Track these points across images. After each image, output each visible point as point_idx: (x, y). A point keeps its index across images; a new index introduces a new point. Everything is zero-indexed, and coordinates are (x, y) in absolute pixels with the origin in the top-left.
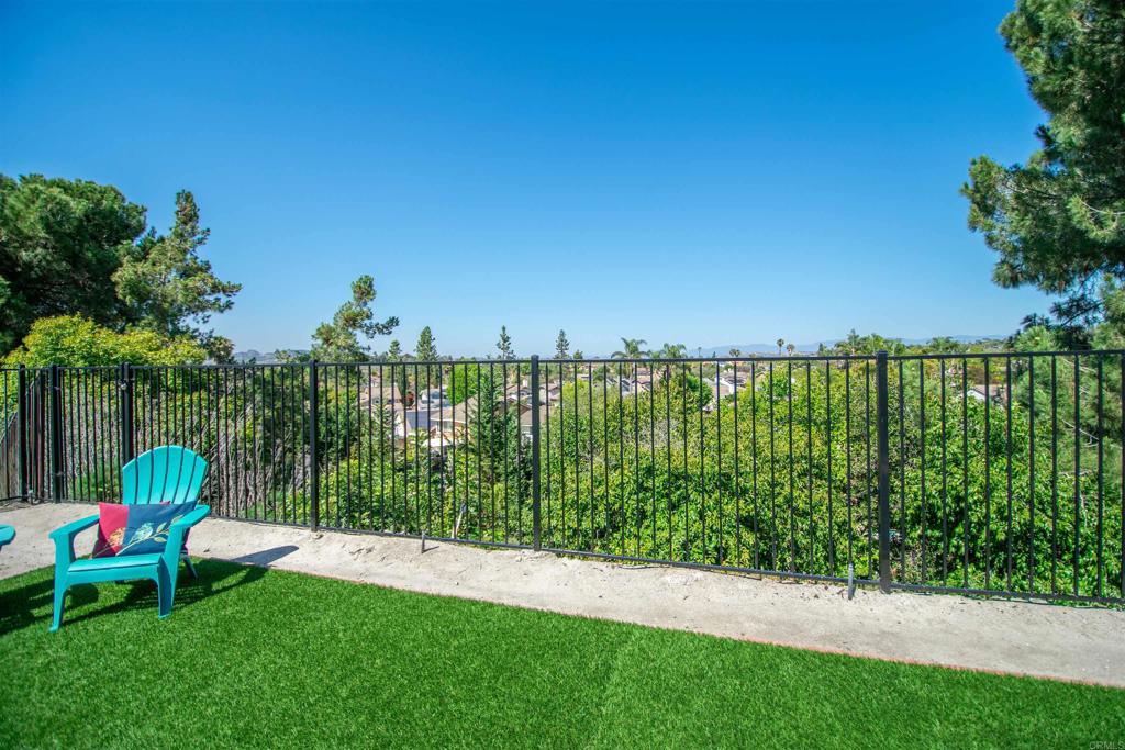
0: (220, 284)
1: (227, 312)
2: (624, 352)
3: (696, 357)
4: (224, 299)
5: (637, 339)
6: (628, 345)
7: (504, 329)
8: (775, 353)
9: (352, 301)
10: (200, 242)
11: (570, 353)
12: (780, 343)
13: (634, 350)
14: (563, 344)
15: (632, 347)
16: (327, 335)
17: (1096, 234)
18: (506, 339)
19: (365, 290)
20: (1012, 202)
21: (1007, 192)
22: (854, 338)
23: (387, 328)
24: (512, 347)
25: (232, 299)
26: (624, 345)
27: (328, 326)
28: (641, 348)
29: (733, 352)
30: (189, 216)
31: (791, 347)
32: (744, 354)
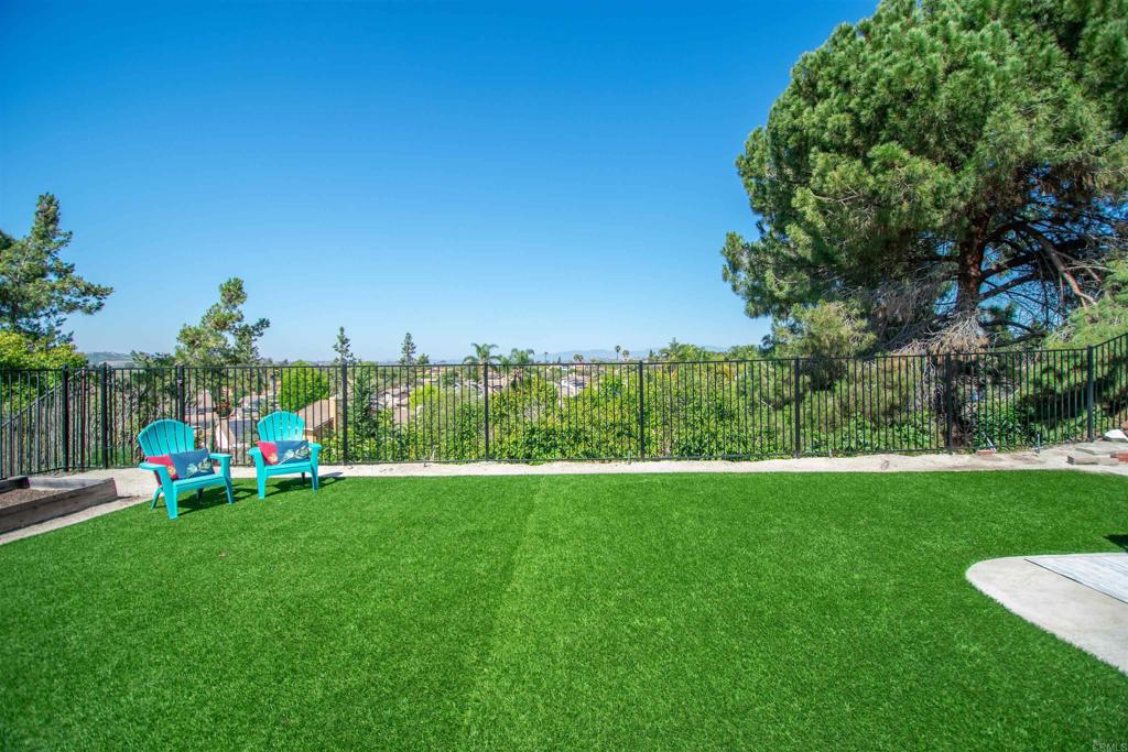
0: (93, 286)
1: (97, 314)
2: (476, 357)
3: (543, 362)
4: (93, 301)
5: (489, 344)
6: (479, 349)
7: (342, 330)
8: (613, 357)
9: (220, 303)
10: (62, 243)
11: (416, 357)
12: (618, 349)
13: (485, 355)
14: (409, 347)
15: (483, 351)
16: (192, 339)
17: (778, 293)
18: (344, 341)
19: (234, 292)
20: (748, 266)
21: (745, 260)
22: (674, 345)
23: (257, 330)
24: (351, 350)
25: (103, 301)
26: (475, 349)
27: (195, 328)
28: (493, 352)
29: (577, 357)
30: (49, 218)
31: (626, 353)
32: (587, 359)
